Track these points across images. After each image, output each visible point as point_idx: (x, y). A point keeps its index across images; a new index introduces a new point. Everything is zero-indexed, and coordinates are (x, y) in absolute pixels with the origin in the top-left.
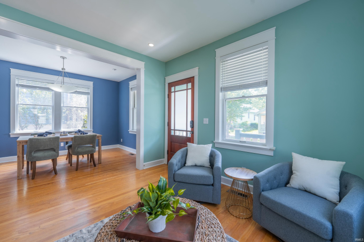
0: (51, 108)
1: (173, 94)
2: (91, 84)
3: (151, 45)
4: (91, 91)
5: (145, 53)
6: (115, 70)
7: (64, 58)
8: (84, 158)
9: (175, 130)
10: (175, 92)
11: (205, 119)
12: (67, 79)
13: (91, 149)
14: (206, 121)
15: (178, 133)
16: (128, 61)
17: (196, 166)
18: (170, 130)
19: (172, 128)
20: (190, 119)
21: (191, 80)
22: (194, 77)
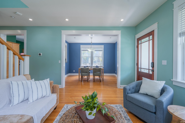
0: (90, 57)
1: (140, 45)
2: (103, 46)
3: (122, 20)
4: (103, 49)
5: (121, 25)
6: (111, 38)
7: (91, 38)
8: (97, 77)
9: (141, 68)
10: (141, 43)
11: (163, 61)
12: (93, 46)
13: (99, 74)
14: (164, 62)
15: (143, 71)
16: (114, 32)
17: (147, 95)
18: (138, 68)
19: (140, 67)
20: (151, 61)
21: (152, 33)
22: (154, 31)
